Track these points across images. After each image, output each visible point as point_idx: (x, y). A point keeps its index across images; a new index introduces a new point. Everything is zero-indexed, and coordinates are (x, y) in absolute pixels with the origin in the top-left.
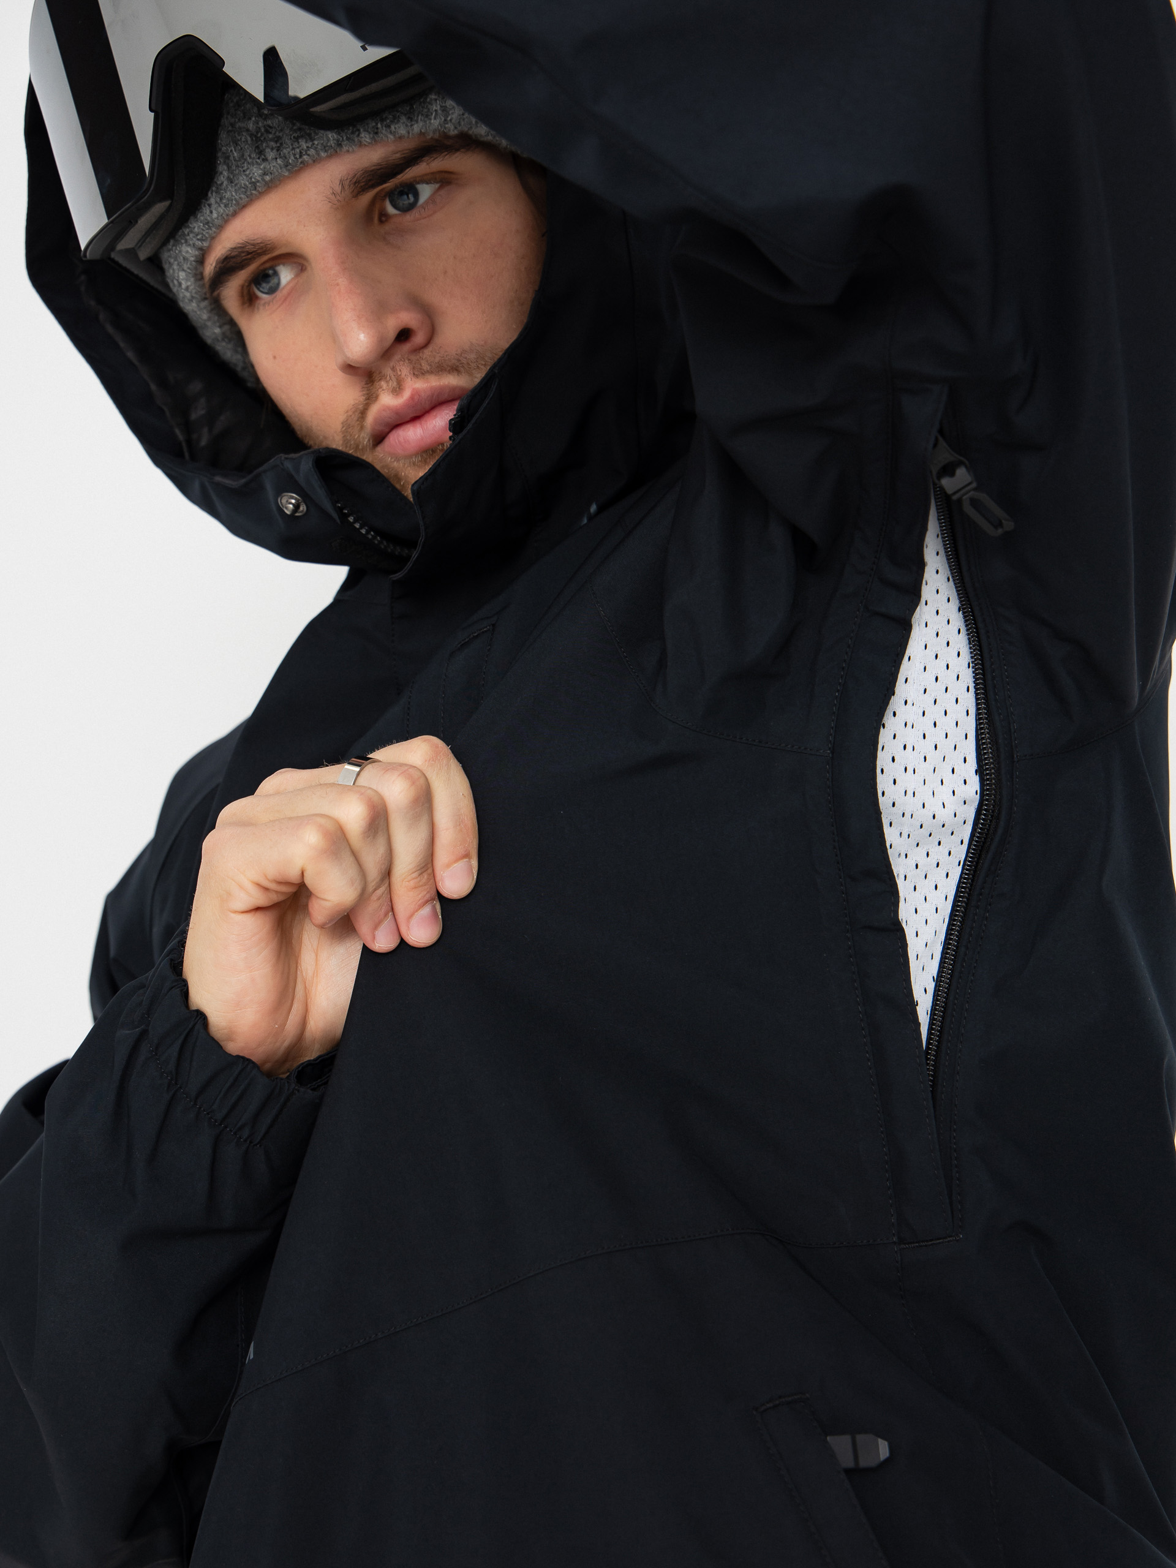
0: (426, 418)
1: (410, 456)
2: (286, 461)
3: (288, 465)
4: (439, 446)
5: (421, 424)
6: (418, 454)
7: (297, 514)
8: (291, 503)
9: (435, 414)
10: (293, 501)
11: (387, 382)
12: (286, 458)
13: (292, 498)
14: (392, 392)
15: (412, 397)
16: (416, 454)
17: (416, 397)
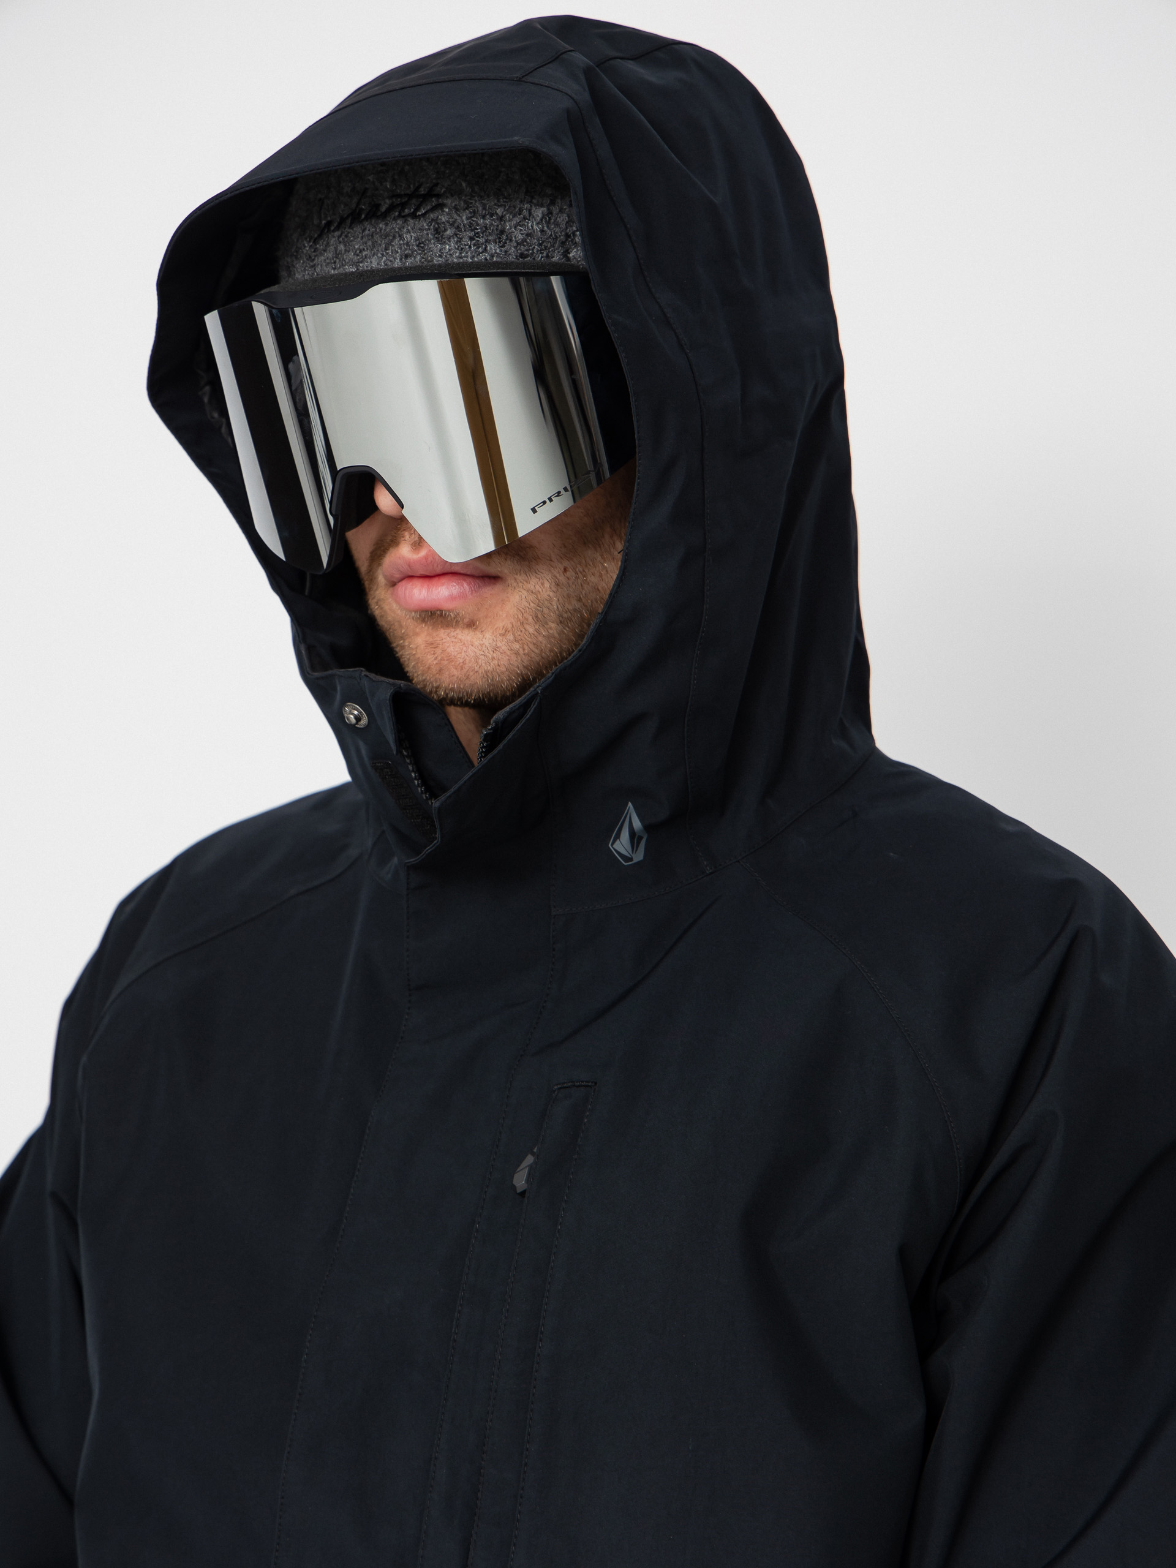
0: (435, 580)
1: (411, 611)
2: (363, 677)
3: (365, 683)
4: (438, 611)
5: (428, 586)
6: (417, 611)
7: (357, 726)
8: (353, 714)
9: (443, 581)
10: (356, 712)
11: (411, 534)
12: (367, 676)
13: (357, 710)
14: (412, 544)
15: (426, 558)
16: (416, 611)
17: (430, 559)
